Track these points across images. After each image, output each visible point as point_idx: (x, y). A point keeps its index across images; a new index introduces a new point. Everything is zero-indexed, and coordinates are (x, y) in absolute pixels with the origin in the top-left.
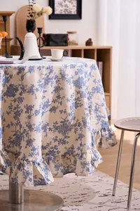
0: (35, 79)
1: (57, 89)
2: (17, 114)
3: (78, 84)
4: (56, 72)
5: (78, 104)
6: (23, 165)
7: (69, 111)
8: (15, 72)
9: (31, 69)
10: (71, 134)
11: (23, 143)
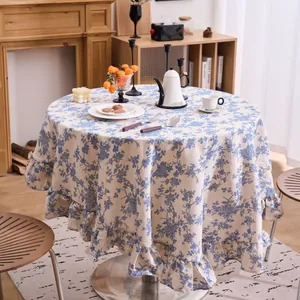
3: (246, 154)
5: (246, 180)
6: (179, 266)
8: (169, 148)
9: (191, 143)
11: (179, 238)
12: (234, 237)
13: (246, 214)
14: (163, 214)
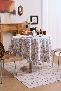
0: (38, 41)
1: (43, 43)
2: (34, 49)
3: (47, 42)
4: (42, 40)
5: (47, 46)
6: (36, 61)
7: (45, 48)
8: (34, 40)
9: (37, 39)
10: (46, 53)
11: (36, 56)
12: (45, 57)
13: (47, 53)
14: (33, 52)
